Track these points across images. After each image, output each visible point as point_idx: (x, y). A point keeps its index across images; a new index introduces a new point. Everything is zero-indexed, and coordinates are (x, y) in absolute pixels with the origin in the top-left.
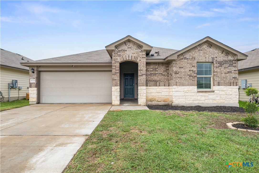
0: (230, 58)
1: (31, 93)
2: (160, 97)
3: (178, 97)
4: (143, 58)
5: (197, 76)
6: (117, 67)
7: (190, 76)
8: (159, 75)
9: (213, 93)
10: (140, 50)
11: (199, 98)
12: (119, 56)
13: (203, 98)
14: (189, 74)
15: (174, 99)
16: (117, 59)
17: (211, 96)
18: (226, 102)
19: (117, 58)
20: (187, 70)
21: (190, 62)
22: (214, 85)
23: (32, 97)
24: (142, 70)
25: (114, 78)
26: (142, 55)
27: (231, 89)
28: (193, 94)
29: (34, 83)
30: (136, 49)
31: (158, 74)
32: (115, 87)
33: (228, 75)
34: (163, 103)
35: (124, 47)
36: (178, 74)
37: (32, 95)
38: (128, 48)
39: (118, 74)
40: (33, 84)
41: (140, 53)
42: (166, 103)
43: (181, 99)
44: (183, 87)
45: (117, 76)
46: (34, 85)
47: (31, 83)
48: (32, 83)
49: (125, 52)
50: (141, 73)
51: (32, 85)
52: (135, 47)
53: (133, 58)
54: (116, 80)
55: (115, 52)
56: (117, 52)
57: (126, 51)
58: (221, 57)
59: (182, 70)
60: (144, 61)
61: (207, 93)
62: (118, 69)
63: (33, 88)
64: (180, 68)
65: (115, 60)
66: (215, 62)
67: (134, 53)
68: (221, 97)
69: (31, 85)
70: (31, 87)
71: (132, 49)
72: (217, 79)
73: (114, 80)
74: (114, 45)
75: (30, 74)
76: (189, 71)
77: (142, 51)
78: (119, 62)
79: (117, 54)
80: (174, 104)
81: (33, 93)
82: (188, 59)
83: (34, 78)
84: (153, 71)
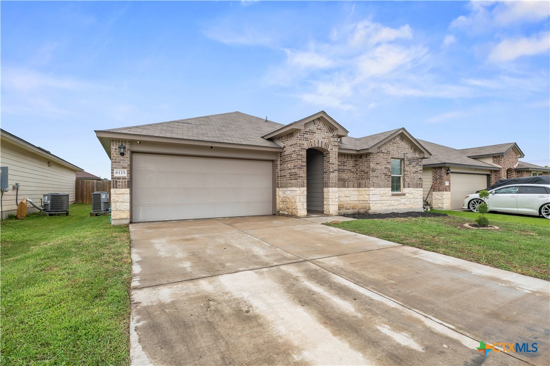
0: (417, 155)
1: (117, 199)
2: (349, 202)
3: (375, 202)
4: (334, 146)
5: (392, 175)
6: (304, 157)
7: (386, 174)
8: (347, 172)
9: (403, 197)
10: (331, 135)
11: (393, 202)
12: (306, 140)
13: (396, 203)
14: (385, 172)
15: (371, 205)
16: (304, 144)
17: (403, 200)
18: (414, 207)
19: (303, 142)
20: (383, 167)
21: (386, 157)
22: (404, 187)
23: (119, 209)
24: (334, 164)
25: (300, 174)
26: (334, 142)
27: (417, 192)
28: (388, 198)
29: (124, 178)
30: (327, 132)
31: (346, 170)
32: (301, 188)
33: (415, 175)
34: (352, 210)
35: (313, 127)
36: (375, 171)
37: (118, 204)
38: (317, 129)
39: (305, 168)
40: (121, 180)
41: (332, 139)
42: (356, 211)
43: (377, 205)
44: (380, 189)
45: (303, 170)
46: (125, 182)
47: (115, 178)
48: (119, 178)
49: (313, 135)
50: (332, 168)
51: (119, 182)
52: (325, 129)
53: (324, 144)
54: (302, 177)
55: (300, 133)
56: (303, 133)
57: (315, 133)
58: (411, 154)
59: (378, 167)
60: (336, 150)
61: (399, 196)
62: (305, 160)
63: (123, 188)
64: (377, 164)
65: (300, 146)
66: (405, 159)
67: (325, 138)
68: (410, 201)
69: (116, 181)
70: (116, 188)
71: (321, 131)
72: (407, 179)
73: (300, 177)
74: (303, 123)
75: (114, 157)
76: (385, 168)
77: (333, 137)
78: (305, 149)
79: (304, 136)
80: (371, 211)
81: (121, 200)
82: (383, 153)
83: (124, 168)
84: (341, 166)
